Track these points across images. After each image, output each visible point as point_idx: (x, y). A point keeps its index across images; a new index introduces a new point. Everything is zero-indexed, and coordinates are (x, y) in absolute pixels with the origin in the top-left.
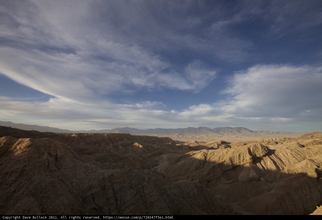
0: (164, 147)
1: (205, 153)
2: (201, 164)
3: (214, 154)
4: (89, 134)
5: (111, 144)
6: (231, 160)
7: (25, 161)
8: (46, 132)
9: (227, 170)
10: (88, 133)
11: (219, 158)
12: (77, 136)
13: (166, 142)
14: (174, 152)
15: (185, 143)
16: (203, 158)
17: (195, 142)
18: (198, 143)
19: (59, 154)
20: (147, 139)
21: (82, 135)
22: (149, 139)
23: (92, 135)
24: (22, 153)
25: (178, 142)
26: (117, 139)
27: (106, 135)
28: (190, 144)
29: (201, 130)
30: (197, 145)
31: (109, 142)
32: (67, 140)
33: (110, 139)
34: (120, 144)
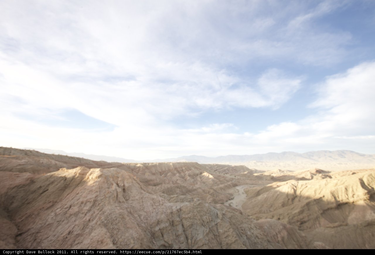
0: (239, 177)
1: (293, 185)
2: (289, 199)
3: (307, 187)
4: (154, 164)
5: (178, 174)
6: (333, 195)
7: (97, 192)
9: (328, 209)
11: (315, 191)
12: (142, 166)
13: (241, 171)
14: (252, 183)
15: (264, 172)
16: (291, 191)
17: (279, 171)
18: (283, 172)
19: (127, 185)
21: (147, 164)
22: (220, 168)
24: (94, 183)
25: (256, 171)
26: (184, 168)
27: (171, 164)
28: (272, 174)
29: (285, 155)
30: (282, 174)
31: (175, 172)
32: (132, 170)
33: (176, 169)
34: (187, 174)
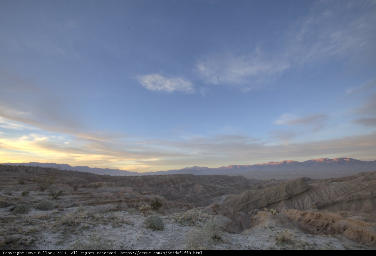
0: (228, 187)
4: (152, 177)
5: (172, 186)
8: (116, 175)
10: (151, 175)
12: (141, 178)
13: (238, 181)
14: (238, 192)
16: (246, 196)
20: (216, 179)
21: (146, 177)
23: (155, 177)
26: (178, 180)
31: (171, 183)
32: (133, 183)
33: (171, 181)
34: (181, 185)
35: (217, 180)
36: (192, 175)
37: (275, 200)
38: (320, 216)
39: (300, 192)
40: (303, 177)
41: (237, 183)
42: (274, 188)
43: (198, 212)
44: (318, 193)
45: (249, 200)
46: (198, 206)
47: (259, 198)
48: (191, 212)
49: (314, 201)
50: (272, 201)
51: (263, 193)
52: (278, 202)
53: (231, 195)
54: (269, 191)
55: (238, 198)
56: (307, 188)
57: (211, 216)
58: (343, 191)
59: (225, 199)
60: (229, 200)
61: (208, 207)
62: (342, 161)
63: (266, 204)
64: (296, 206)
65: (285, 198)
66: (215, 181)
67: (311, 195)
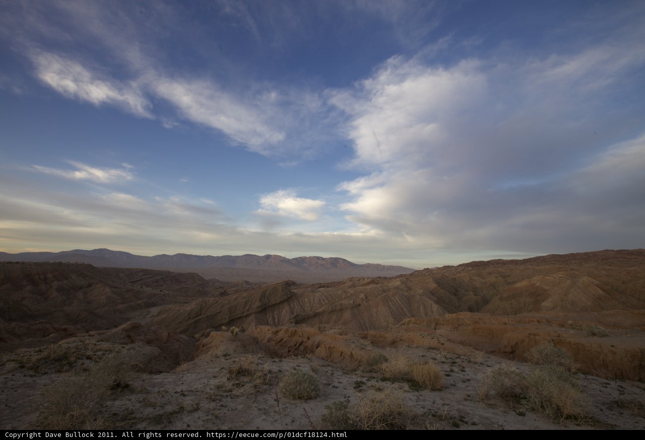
0: (167, 293)
20: (144, 277)
25: (214, 283)
29: (269, 260)
35: (147, 278)
36: (90, 266)
37: (243, 313)
38: (295, 333)
39: (278, 301)
40: (287, 280)
41: (185, 286)
42: (245, 295)
43: (88, 341)
44: (301, 302)
45: (200, 315)
46: (91, 330)
47: (218, 311)
48: (68, 343)
49: (293, 313)
50: (237, 315)
51: (227, 302)
52: (246, 316)
53: (170, 306)
54: (235, 299)
55: (182, 311)
56: (289, 296)
57: (118, 347)
58: (328, 300)
59: (155, 314)
60: (164, 316)
61: (114, 330)
62: (335, 262)
63: (227, 320)
64: (269, 321)
65: (257, 310)
66: (140, 280)
67: (292, 305)
